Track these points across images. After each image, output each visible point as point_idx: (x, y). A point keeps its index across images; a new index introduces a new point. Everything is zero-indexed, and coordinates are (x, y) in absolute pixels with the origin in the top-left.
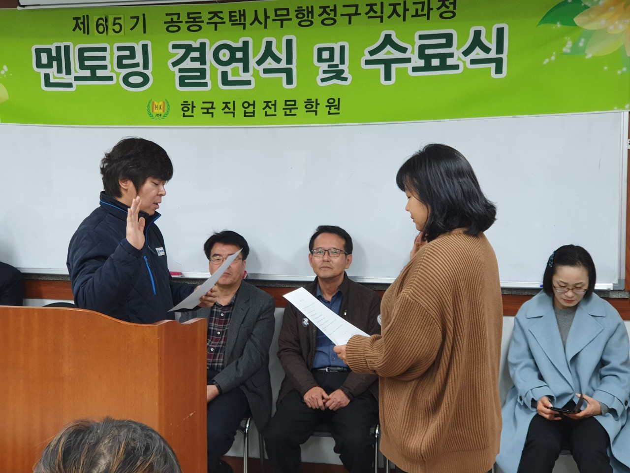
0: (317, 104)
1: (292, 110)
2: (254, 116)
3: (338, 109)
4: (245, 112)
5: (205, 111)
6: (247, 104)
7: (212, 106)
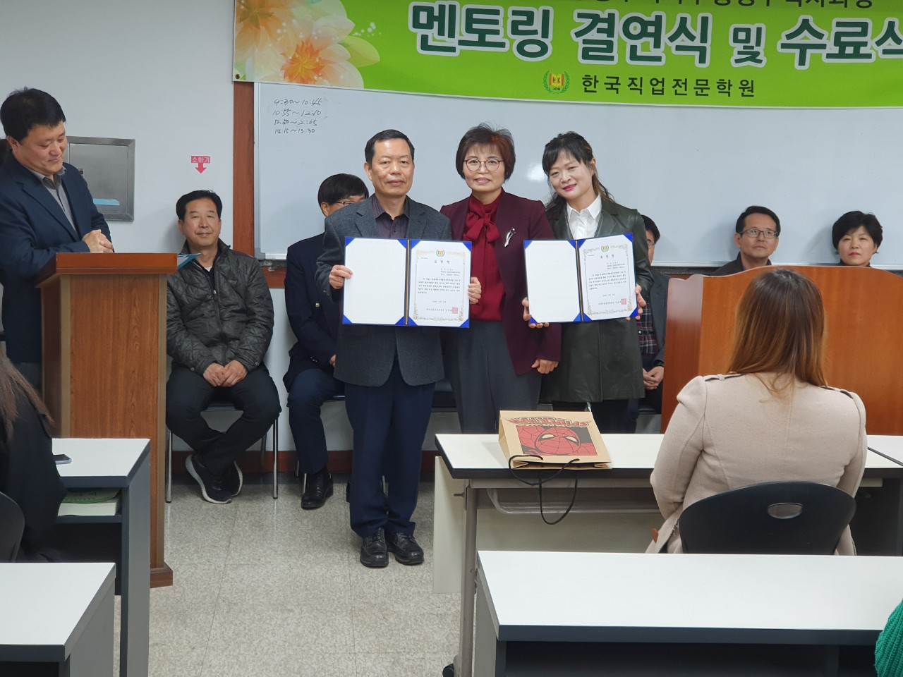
0: (730, 85)
1: (704, 90)
2: (663, 94)
3: (752, 91)
4: (653, 90)
5: (609, 86)
6: (654, 82)
7: (617, 81)
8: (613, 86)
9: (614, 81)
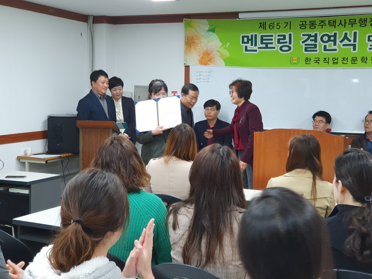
0: (367, 59)
1: (355, 61)
2: (337, 64)
4: (333, 62)
5: (316, 61)
6: (334, 59)
7: (319, 59)
8: (317, 61)
9: (318, 59)
